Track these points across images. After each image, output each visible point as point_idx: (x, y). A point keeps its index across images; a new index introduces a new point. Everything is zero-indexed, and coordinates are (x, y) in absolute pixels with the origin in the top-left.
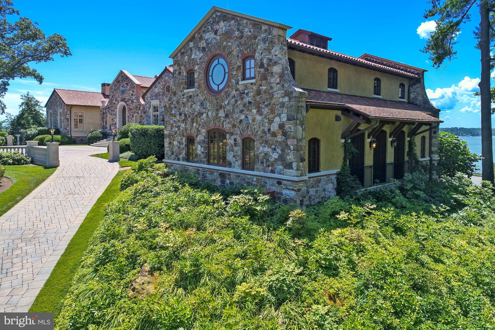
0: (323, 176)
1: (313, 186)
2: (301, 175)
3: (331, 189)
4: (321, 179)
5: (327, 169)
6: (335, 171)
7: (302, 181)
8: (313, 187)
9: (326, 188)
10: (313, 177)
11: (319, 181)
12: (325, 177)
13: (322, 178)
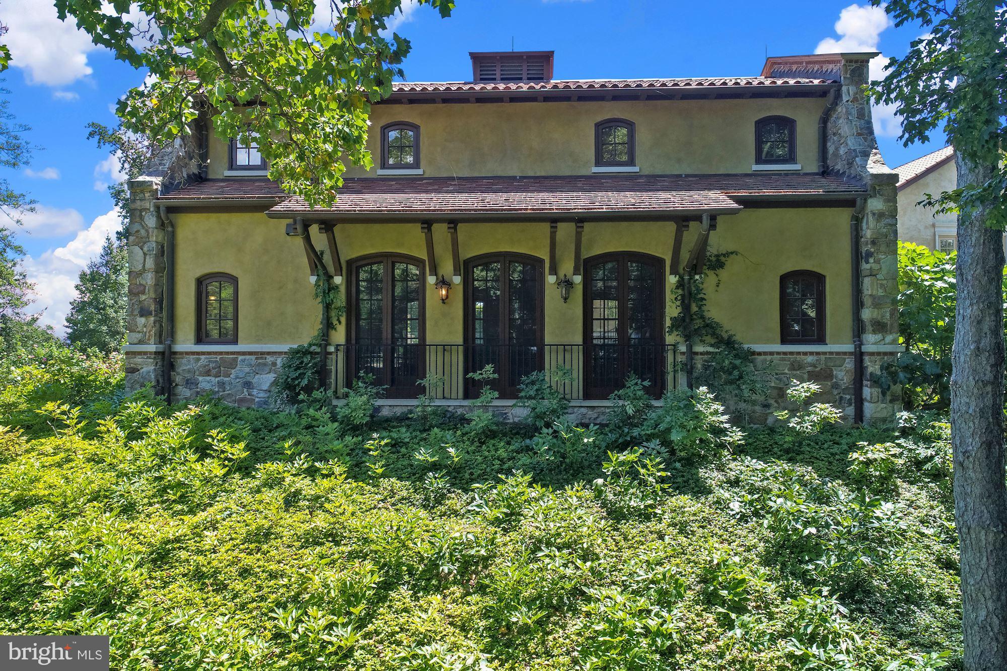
0: (244, 353)
1: (209, 370)
2: (140, 342)
3: (268, 385)
4: (235, 360)
5: (258, 340)
6: (285, 348)
7: (140, 353)
8: (208, 373)
9: (254, 381)
10: (209, 353)
11: (233, 364)
12: (253, 357)
13: (240, 358)
